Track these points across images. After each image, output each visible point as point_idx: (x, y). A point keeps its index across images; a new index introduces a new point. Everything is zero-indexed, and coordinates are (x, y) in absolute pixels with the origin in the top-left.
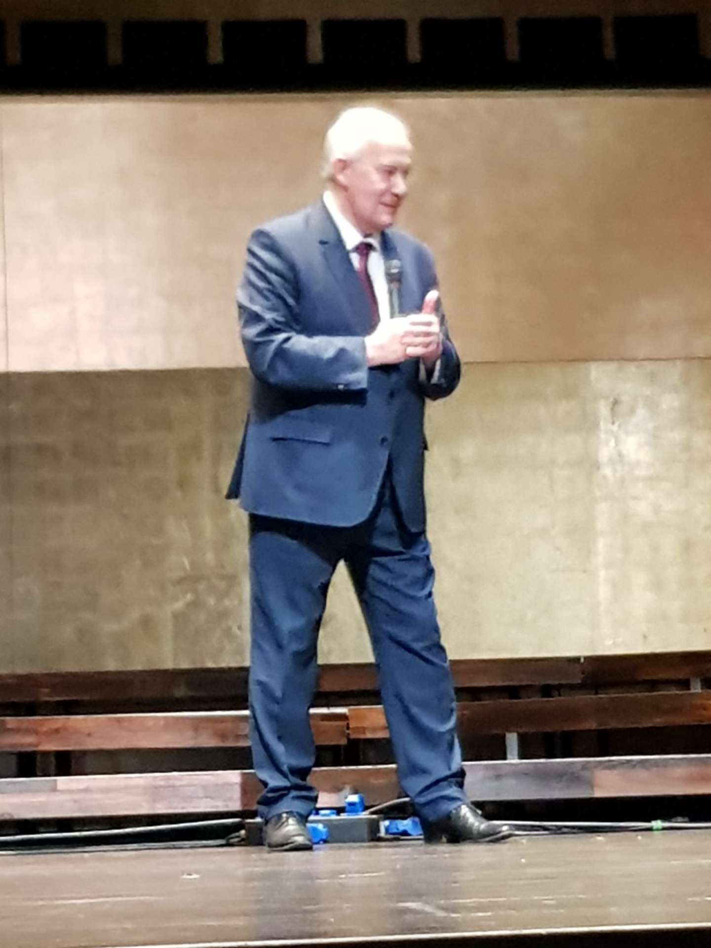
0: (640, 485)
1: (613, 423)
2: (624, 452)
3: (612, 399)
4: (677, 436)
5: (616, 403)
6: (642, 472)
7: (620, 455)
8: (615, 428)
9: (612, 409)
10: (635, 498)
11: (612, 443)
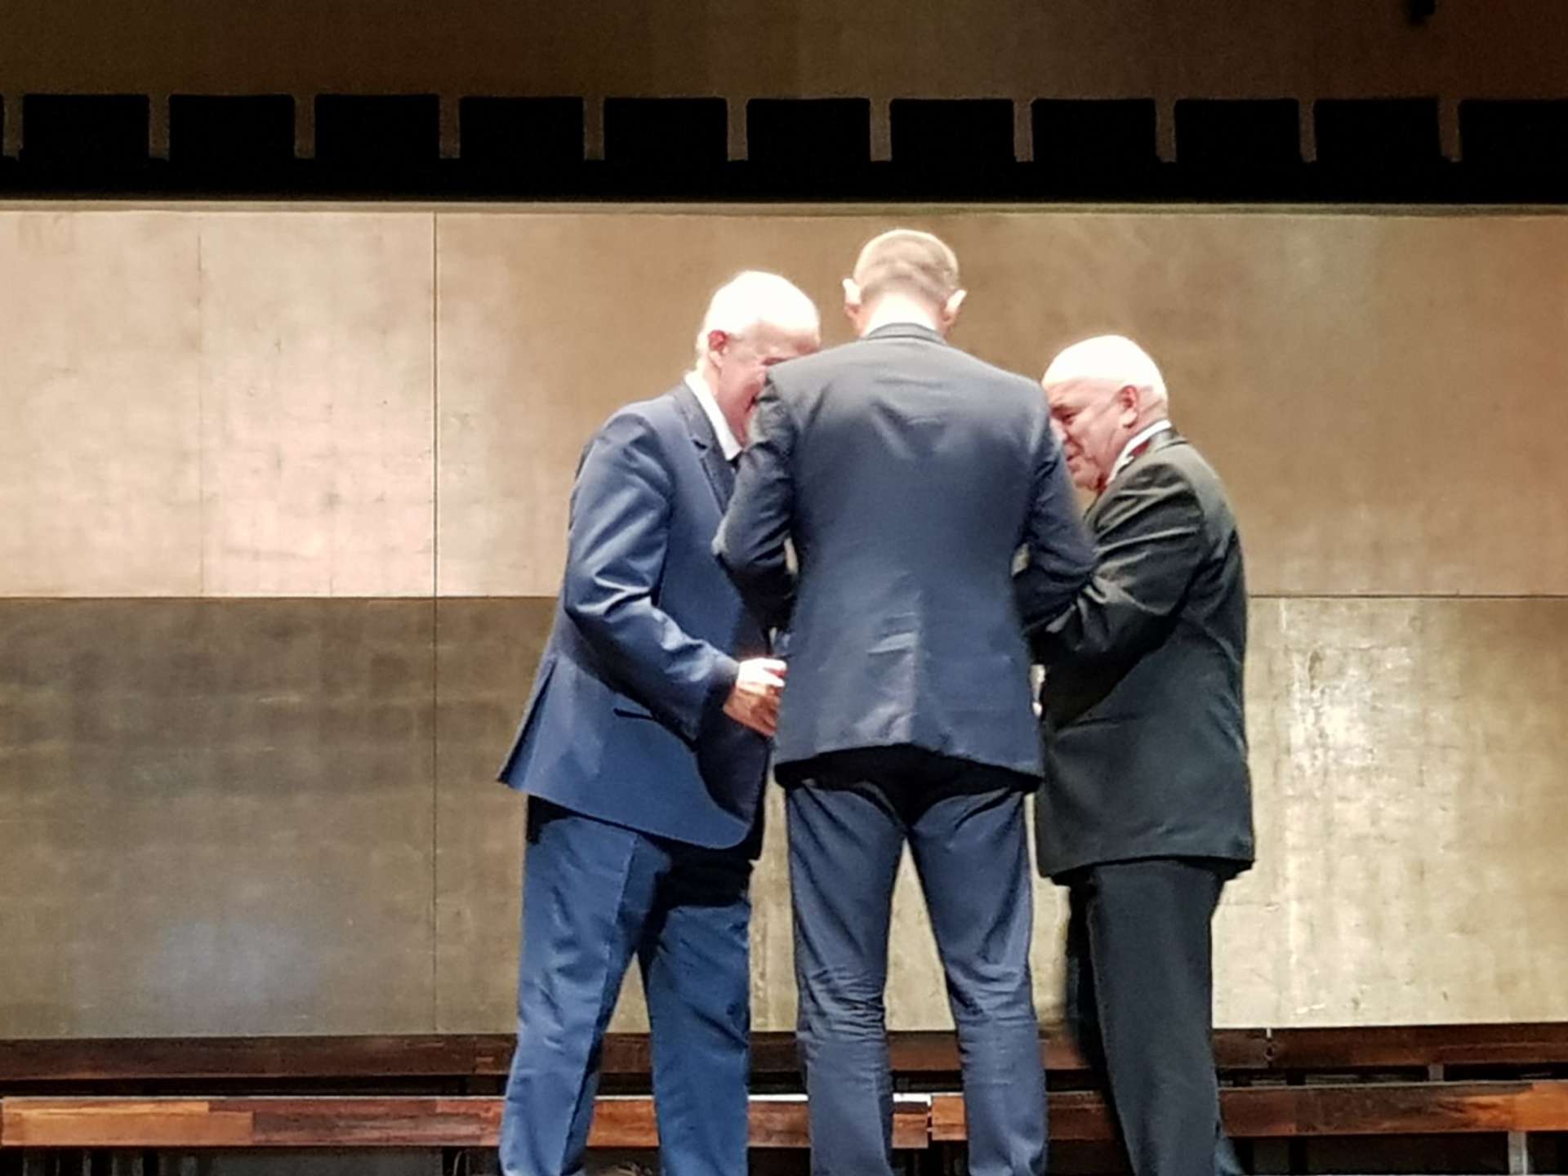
0: (1352, 779)
1: (1313, 687)
2: (1329, 731)
3: (1309, 654)
4: (1406, 708)
5: (1316, 658)
6: (1353, 762)
7: (1322, 734)
8: (1316, 694)
9: (1311, 669)
10: (1342, 798)
11: (1311, 717)
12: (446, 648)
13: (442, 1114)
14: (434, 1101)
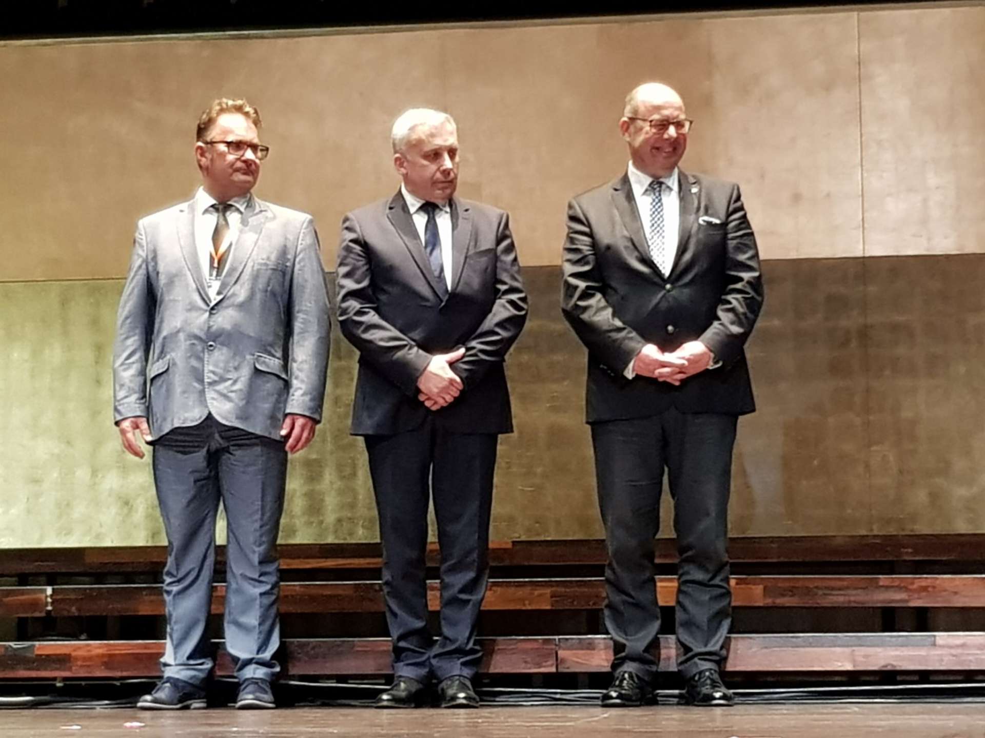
12: (872, 289)
13: (882, 586)
14: (879, 578)
